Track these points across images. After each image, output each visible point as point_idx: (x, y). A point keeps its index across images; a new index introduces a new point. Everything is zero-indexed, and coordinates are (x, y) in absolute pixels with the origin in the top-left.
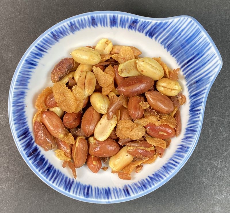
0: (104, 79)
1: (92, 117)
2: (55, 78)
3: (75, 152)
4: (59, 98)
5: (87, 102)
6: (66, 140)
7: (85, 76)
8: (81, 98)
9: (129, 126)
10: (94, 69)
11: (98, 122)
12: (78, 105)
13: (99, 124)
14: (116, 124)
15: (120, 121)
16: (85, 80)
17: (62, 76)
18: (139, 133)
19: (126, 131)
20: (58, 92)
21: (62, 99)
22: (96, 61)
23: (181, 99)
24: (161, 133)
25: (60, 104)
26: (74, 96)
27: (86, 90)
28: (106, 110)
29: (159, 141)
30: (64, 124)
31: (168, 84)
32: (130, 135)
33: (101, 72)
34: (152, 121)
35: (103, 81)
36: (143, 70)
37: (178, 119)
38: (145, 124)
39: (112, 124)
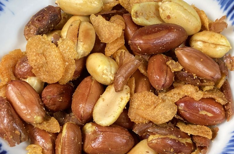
0: (108, 33)
1: (90, 90)
2: (30, 34)
3: (60, 146)
4: (36, 61)
5: (81, 67)
6: (46, 126)
7: (78, 25)
8: (72, 57)
9: (150, 102)
10: (93, 19)
11: (99, 97)
12: (66, 70)
13: (100, 100)
14: (129, 98)
15: (135, 94)
16: (78, 31)
17: (42, 30)
18: (167, 111)
19: (146, 109)
20: (34, 50)
21: (41, 62)
22: (95, 5)
23: (230, 63)
24: (204, 113)
25: (38, 69)
26: (61, 53)
27: (81, 44)
28: (112, 76)
29: (198, 128)
30: (42, 102)
31: (211, 37)
32: (153, 115)
33: (103, 22)
34: (187, 92)
35: (107, 36)
36: (170, 15)
37: (228, 93)
38: (175, 99)
39: (122, 99)
